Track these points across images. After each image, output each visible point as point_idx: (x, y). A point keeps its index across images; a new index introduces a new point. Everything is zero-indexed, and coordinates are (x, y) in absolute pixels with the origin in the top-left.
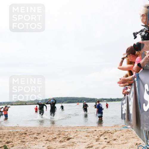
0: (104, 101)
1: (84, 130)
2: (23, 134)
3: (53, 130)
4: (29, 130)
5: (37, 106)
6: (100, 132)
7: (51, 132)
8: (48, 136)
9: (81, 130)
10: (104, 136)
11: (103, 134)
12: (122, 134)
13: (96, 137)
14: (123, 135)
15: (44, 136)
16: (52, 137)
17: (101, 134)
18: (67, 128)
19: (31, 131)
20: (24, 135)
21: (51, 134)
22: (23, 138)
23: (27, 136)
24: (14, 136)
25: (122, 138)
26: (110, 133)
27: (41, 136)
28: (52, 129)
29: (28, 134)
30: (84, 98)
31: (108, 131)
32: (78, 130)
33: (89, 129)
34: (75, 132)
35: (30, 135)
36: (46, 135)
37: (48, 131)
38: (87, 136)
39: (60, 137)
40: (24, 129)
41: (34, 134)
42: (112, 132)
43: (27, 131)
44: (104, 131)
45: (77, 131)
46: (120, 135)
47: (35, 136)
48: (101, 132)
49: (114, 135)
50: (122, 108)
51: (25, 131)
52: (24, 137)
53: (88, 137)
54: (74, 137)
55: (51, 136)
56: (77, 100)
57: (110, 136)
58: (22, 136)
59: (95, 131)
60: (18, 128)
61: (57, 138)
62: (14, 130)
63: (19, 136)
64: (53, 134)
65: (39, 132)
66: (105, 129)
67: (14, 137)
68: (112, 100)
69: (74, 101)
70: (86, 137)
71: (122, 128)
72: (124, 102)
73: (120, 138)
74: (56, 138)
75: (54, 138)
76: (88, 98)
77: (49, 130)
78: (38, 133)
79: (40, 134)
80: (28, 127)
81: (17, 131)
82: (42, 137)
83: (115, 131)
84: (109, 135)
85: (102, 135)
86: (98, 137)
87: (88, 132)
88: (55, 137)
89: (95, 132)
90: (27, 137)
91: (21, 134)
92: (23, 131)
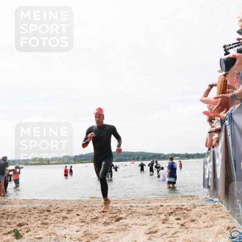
0: (176, 158)
1: (143, 205)
2: (45, 211)
3: (94, 205)
4: (53, 205)
5: (66, 167)
6: (168, 208)
7: (90, 208)
8: (85, 215)
9: (138, 205)
10: (176, 215)
11: (174, 211)
12: (205, 212)
13: (163, 217)
14: (206, 214)
15: (78, 215)
16: (91, 217)
17: (170, 211)
18: (115, 202)
19: (57, 206)
20: (46, 213)
21: (90, 211)
22: (44, 217)
23: (52, 214)
24: (30, 214)
25: (204, 217)
26: (185, 209)
27: (74, 214)
28: (90, 203)
29: (53, 211)
30: (143, 153)
31: (181, 207)
32: (133, 205)
33: (152, 203)
34: (128, 208)
35: (56, 212)
36: (82, 213)
37: (85, 207)
38: (147, 215)
39: (103, 216)
40: (46, 203)
41: (62, 211)
42: (188, 209)
43: (51, 206)
44: (176, 207)
45: (131, 206)
46: (202, 213)
47: (64, 214)
48: (171, 209)
49: (192, 212)
50: (204, 170)
51: (47, 206)
52: (47, 216)
53: (150, 216)
54: (127, 216)
55: (90, 214)
56: (131, 156)
57: (185, 215)
58: (43, 214)
59: (161, 206)
60: (37, 201)
61: (100, 218)
62: (31, 206)
63: (38, 214)
64: (93, 211)
65: (70, 208)
66: (177, 204)
67: (30, 217)
68: (188, 156)
69: (127, 158)
70: (147, 217)
71: (204, 202)
72: (208, 159)
73: (202, 218)
74: (97, 218)
75: (94, 217)
76: (150, 153)
77: (87, 205)
78: (68, 211)
79: (72, 211)
80: (53, 201)
81: (35, 206)
82: (76, 216)
83: (192, 206)
84: (184, 213)
85: (172, 213)
86: (165, 216)
87: (149, 208)
88: (97, 215)
89: (161, 208)
90: (52, 216)
91: (42, 212)
92: (45, 207)
